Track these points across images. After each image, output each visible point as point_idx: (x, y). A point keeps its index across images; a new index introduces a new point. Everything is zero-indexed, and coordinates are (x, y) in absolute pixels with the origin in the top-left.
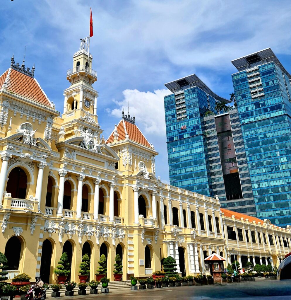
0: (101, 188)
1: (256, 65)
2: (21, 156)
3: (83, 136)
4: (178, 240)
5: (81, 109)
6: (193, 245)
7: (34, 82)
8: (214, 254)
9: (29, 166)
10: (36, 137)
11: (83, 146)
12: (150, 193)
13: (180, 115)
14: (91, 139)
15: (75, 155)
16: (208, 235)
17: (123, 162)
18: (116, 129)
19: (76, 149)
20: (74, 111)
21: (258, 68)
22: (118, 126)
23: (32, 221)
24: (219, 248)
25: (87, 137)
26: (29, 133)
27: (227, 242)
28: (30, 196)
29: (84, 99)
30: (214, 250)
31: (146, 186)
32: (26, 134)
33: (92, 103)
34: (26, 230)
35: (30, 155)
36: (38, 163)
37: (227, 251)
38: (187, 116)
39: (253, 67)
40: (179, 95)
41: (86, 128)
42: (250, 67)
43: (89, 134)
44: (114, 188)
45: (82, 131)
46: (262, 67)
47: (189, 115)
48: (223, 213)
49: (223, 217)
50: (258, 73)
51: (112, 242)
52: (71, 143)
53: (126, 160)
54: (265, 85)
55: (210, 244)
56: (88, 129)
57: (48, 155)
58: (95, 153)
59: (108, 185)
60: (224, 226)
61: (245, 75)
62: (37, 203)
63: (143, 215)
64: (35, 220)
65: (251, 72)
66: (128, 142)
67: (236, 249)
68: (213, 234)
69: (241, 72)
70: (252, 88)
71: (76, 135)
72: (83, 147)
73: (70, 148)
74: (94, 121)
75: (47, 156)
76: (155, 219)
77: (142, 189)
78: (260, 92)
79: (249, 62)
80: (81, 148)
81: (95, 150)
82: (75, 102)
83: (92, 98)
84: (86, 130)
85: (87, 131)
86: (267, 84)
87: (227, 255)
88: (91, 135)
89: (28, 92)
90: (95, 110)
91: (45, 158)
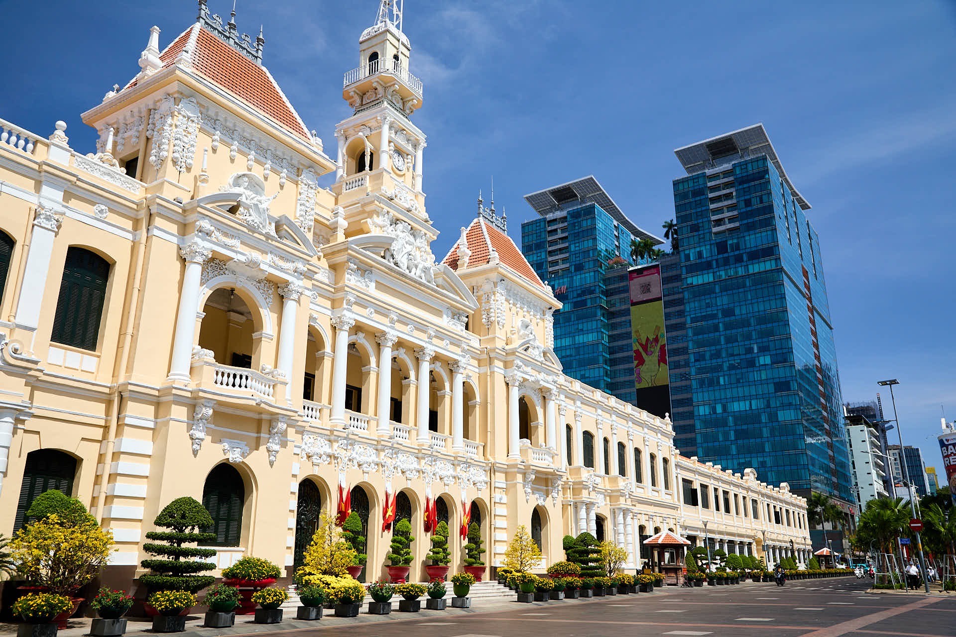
1: (728, 161)
3: (391, 236)
13: (555, 263)
21: (731, 168)
25: (401, 242)
38: (571, 266)
40: (555, 220)
41: (398, 220)
42: (714, 164)
43: (404, 234)
46: (740, 164)
47: (574, 263)
50: (731, 179)
54: (742, 204)
61: (702, 181)
62: (284, 384)
64: (281, 427)
65: (714, 176)
69: (693, 174)
70: (714, 211)
72: (393, 264)
78: (731, 220)
79: (713, 154)
84: (396, 224)
86: (748, 203)
88: (411, 239)
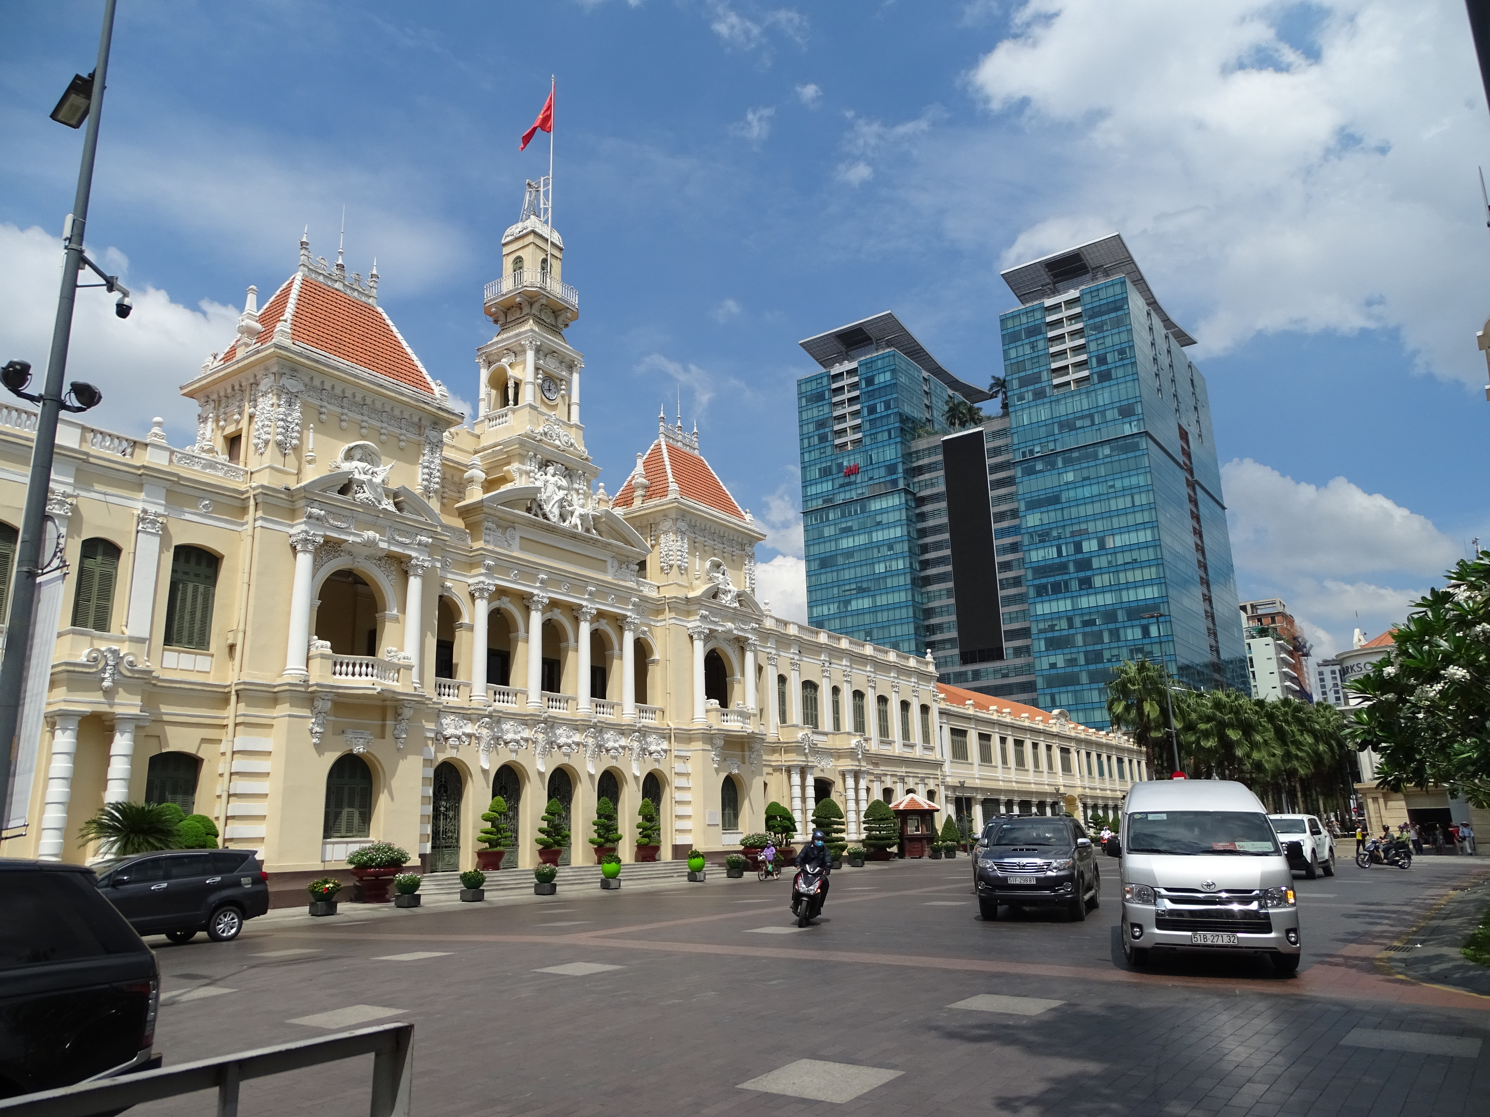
0: (596, 630)
1: (1075, 287)
2: (351, 539)
3: (538, 484)
4: (812, 760)
5: (531, 406)
6: (857, 775)
7: (379, 319)
8: (911, 795)
9: (380, 567)
10: (393, 486)
11: (539, 512)
12: (741, 644)
14: (561, 494)
15: (518, 539)
16: (897, 749)
17: (662, 560)
18: (639, 468)
19: (519, 520)
20: (510, 413)
21: (1078, 295)
22: (645, 457)
23: (397, 715)
24: (926, 781)
25: (551, 488)
26: (370, 472)
27: (947, 768)
28: (386, 648)
29: (540, 376)
30: (911, 786)
31: (730, 625)
32: (363, 477)
33: (563, 387)
34: (384, 738)
35: (378, 535)
36: (406, 560)
37: (947, 787)
38: (865, 436)
39: (1066, 290)
41: (549, 461)
42: (1055, 292)
43: (556, 478)
44: (634, 631)
45: (537, 470)
46: (1091, 291)
47: (869, 433)
48: (942, 696)
49: (943, 705)
50: (1078, 310)
51: (630, 768)
52: (503, 504)
53: (671, 553)
54: (1093, 345)
55: (902, 771)
56: (555, 464)
57: (431, 537)
58: (576, 534)
59: (619, 623)
60: (943, 729)
61: (1038, 315)
62: (409, 668)
63: (717, 701)
64: (407, 713)
65: (1056, 307)
66: (676, 504)
67: (969, 783)
68: (912, 746)
69: (1028, 305)
70: (1055, 355)
71: (517, 482)
72: (541, 516)
73: (500, 518)
74: (573, 441)
75: (430, 540)
76: (750, 711)
77: (714, 634)
78: (1077, 367)
79: (1055, 276)
80: (534, 517)
81: (576, 525)
82: (511, 384)
83: (564, 373)
84: (547, 466)
85: (551, 469)
86: (1100, 343)
87: (946, 797)
88: (564, 483)
89: (361, 350)
90: (575, 410)
91: (426, 546)
